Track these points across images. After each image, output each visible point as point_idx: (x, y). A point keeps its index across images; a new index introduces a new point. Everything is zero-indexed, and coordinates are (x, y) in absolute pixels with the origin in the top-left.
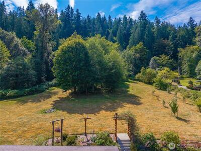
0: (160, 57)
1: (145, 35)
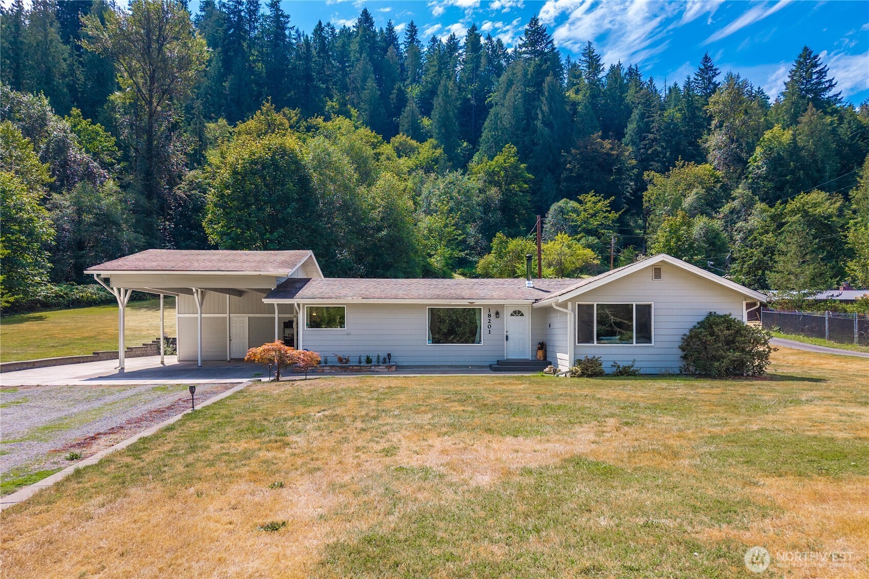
1: (540, 117)
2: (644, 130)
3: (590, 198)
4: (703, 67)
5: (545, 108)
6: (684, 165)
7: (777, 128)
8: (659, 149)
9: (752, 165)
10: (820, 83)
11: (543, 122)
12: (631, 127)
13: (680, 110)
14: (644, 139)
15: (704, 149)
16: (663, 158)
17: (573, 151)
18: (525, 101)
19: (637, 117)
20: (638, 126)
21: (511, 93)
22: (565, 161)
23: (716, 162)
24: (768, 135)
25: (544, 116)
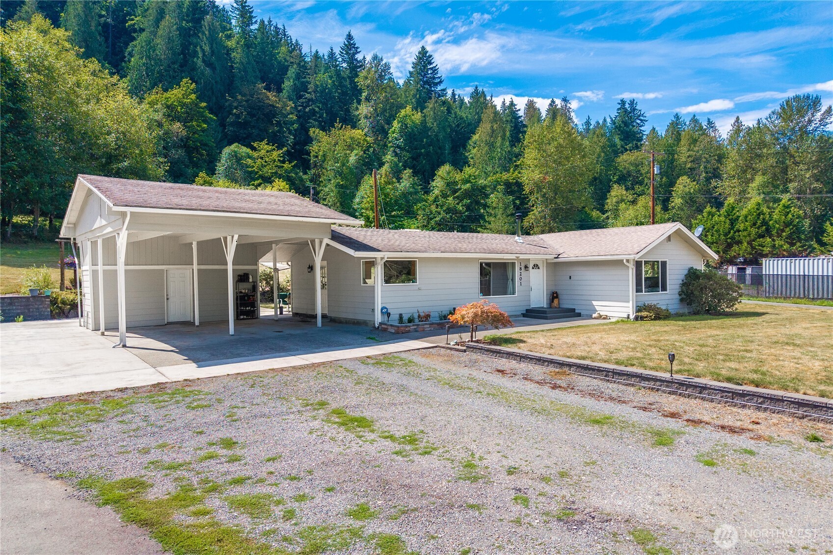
1: (200, 55)
2: (300, 90)
3: (264, 147)
4: (346, 43)
5: (207, 48)
6: (342, 127)
7: (409, 108)
8: (317, 109)
9: (392, 136)
10: (434, 78)
11: (204, 61)
12: (287, 84)
13: (331, 77)
14: (300, 97)
15: (354, 115)
16: (319, 117)
17: (239, 97)
18: (180, 34)
19: (294, 76)
20: (295, 84)
21: (164, 24)
22: (230, 105)
23: (366, 130)
24: (403, 112)
25: (204, 55)
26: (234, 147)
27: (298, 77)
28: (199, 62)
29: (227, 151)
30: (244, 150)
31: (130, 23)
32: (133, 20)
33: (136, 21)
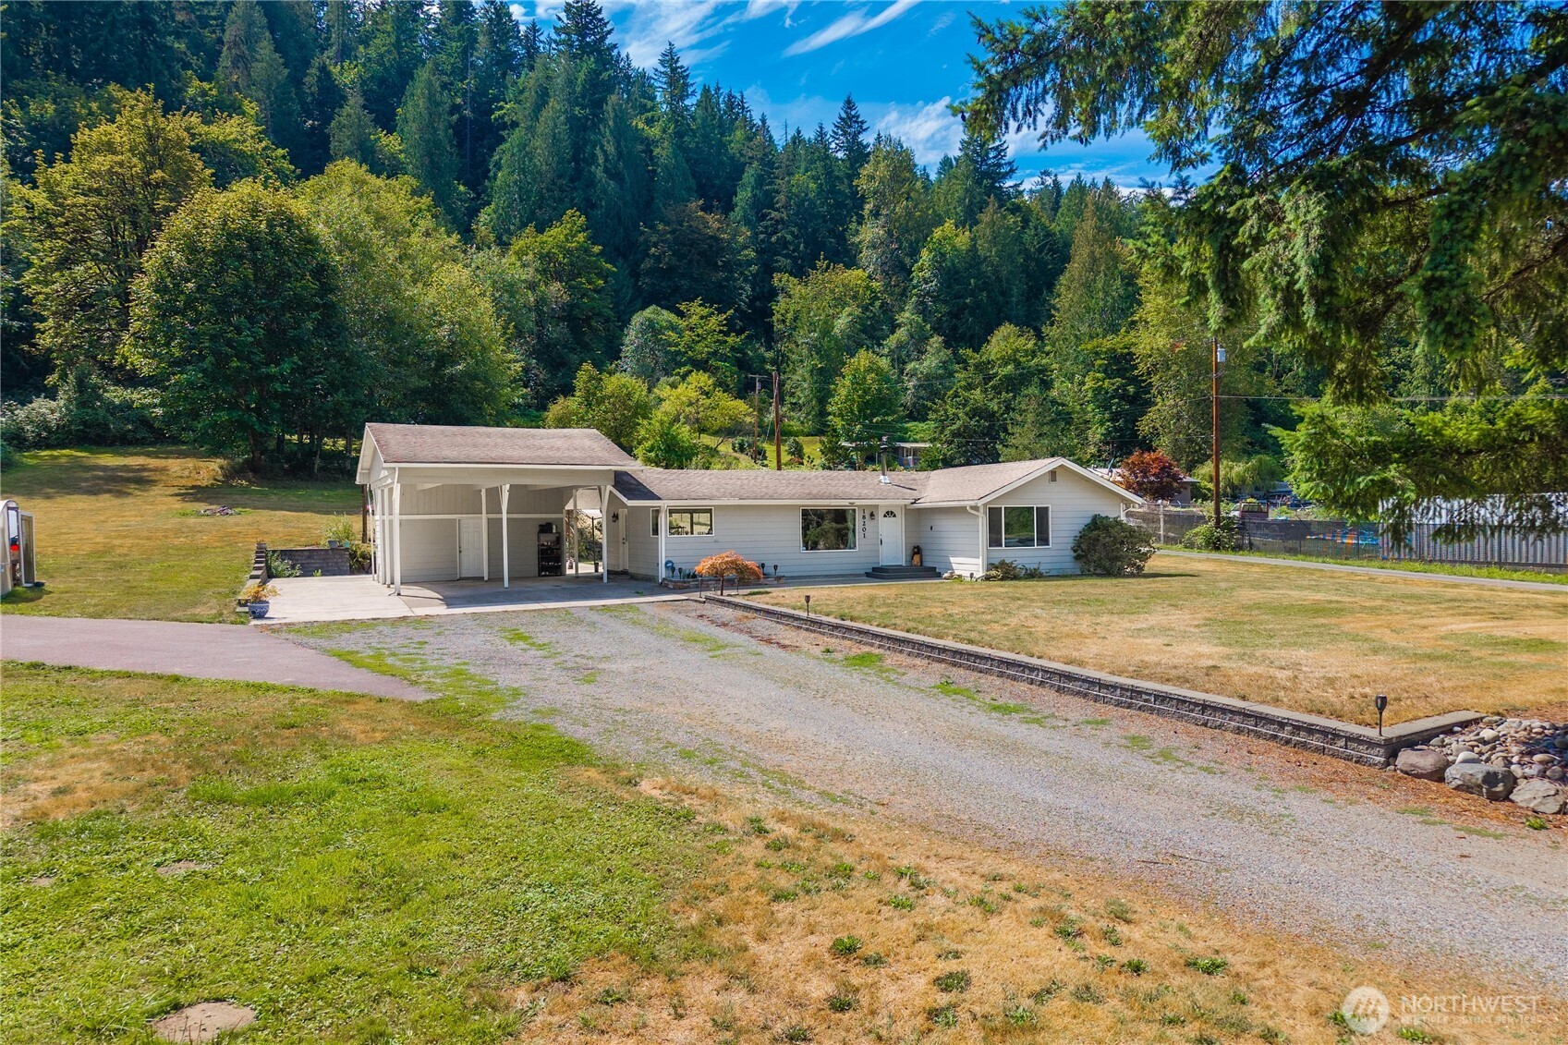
0: (681, 314)
1: (601, 161)
2: (763, 203)
3: (696, 309)
4: (844, 115)
5: (611, 148)
6: (828, 267)
7: (949, 225)
8: (789, 237)
9: (917, 275)
10: (999, 165)
11: (606, 170)
12: (743, 196)
13: (815, 178)
14: (764, 217)
15: (853, 244)
16: (794, 251)
17: (661, 227)
18: (571, 129)
19: (752, 180)
20: (754, 196)
21: (546, 114)
22: (646, 241)
23: (871, 269)
24: (937, 233)
25: (606, 160)
26: (649, 312)
27: (760, 181)
28: (599, 173)
29: (638, 319)
30: (667, 316)
31: (497, 113)
32: (502, 108)
33: (506, 109)
